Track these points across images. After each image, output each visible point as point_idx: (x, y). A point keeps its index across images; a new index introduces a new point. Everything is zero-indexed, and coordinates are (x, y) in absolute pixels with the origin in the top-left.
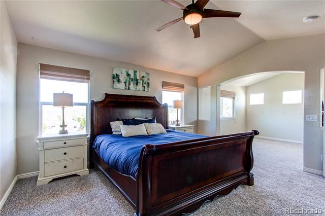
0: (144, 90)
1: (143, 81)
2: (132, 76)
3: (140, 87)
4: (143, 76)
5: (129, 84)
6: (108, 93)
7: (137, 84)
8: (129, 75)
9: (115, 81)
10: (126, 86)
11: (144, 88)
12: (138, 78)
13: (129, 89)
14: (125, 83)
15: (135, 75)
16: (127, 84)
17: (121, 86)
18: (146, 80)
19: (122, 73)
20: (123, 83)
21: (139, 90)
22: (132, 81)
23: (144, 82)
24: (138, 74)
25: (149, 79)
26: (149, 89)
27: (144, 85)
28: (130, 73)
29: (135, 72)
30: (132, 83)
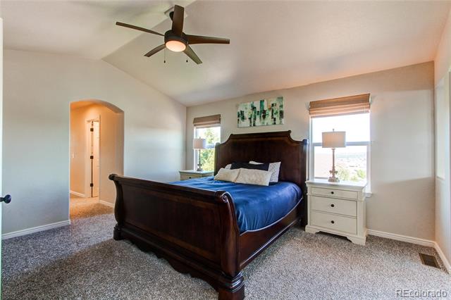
0: (275, 124)
1: (273, 111)
2: (258, 109)
3: (269, 120)
4: (273, 105)
5: (255, 119)
6: (234, 134)
7: (264, 117)
8: (254, 108)
9: (240, 119)
10: (251, 122)
11: (275, 119)
12: (266, 108)
13: (254, 125)
14: (250, 119)
15: (262, 105)
16: (252, 120)
17: (246, 123)
18: (277, 109)
19: (246, 108)
20: (248, 119)
21: (267, 125)
22: (258, 114)
23: (275, 112)
24: (265, 104)
25: (281, 106)
26: (283, 120)
27: (275, 116)
28: (255, 105)
29: (262, 102)
30: (258, 117)
